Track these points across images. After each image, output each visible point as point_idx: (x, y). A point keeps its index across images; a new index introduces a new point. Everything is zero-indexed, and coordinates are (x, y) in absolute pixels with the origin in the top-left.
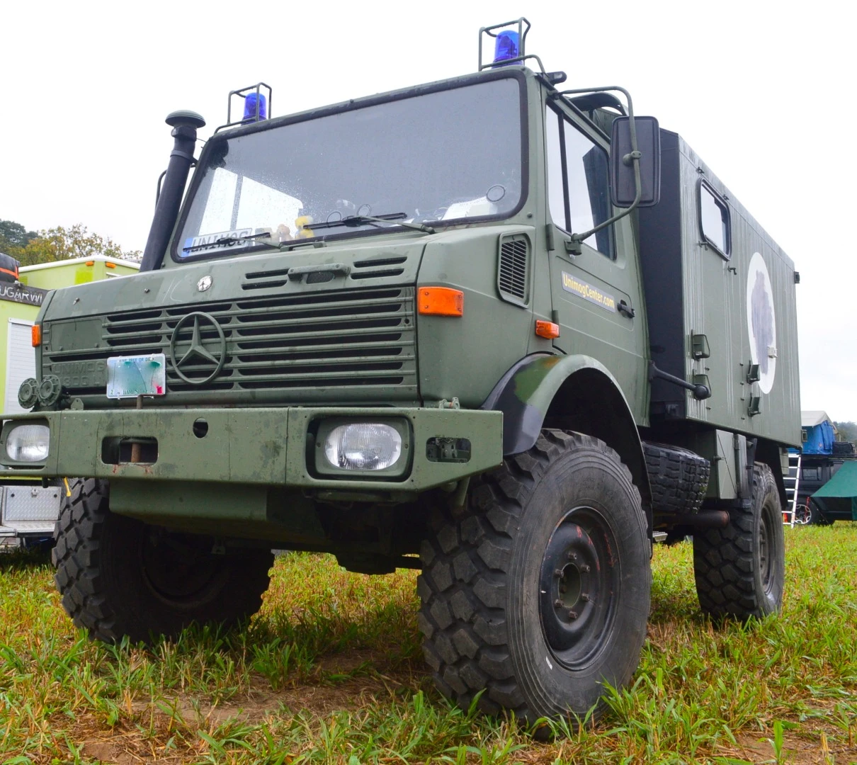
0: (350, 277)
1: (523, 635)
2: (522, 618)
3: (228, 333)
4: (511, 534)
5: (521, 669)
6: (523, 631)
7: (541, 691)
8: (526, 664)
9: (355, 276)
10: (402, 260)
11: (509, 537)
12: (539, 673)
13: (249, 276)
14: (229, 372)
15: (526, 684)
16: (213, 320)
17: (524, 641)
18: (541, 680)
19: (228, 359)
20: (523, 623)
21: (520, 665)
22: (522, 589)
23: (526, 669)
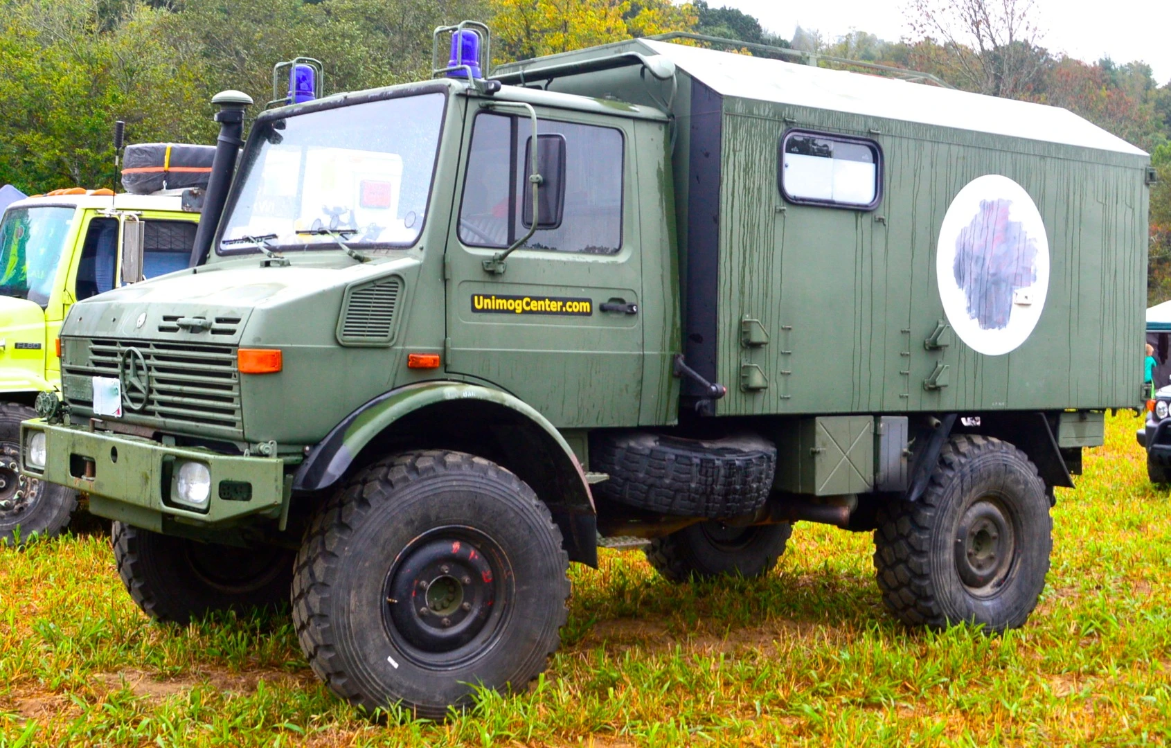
0: (210, 332)
1: (351, 638)
2: (349, 624)
3: (149, 369)
4: (336, 553)
5: (350, 665)
6: (351, 634)
7: (379, 685)
8: (355, 662)
9: (215, 332)
10: (236, 321)
11: (336, 556)
12: (374, 670)
13: (166, 319)
14: (151, 402)
15: (358, 678)
16: (140, 356)
17: (353, 643)
18: (377, 676)
19: (150, 391)
20: (350, 627)
21: (349, 663)
22: (349, 600)
23: (357, 666)
